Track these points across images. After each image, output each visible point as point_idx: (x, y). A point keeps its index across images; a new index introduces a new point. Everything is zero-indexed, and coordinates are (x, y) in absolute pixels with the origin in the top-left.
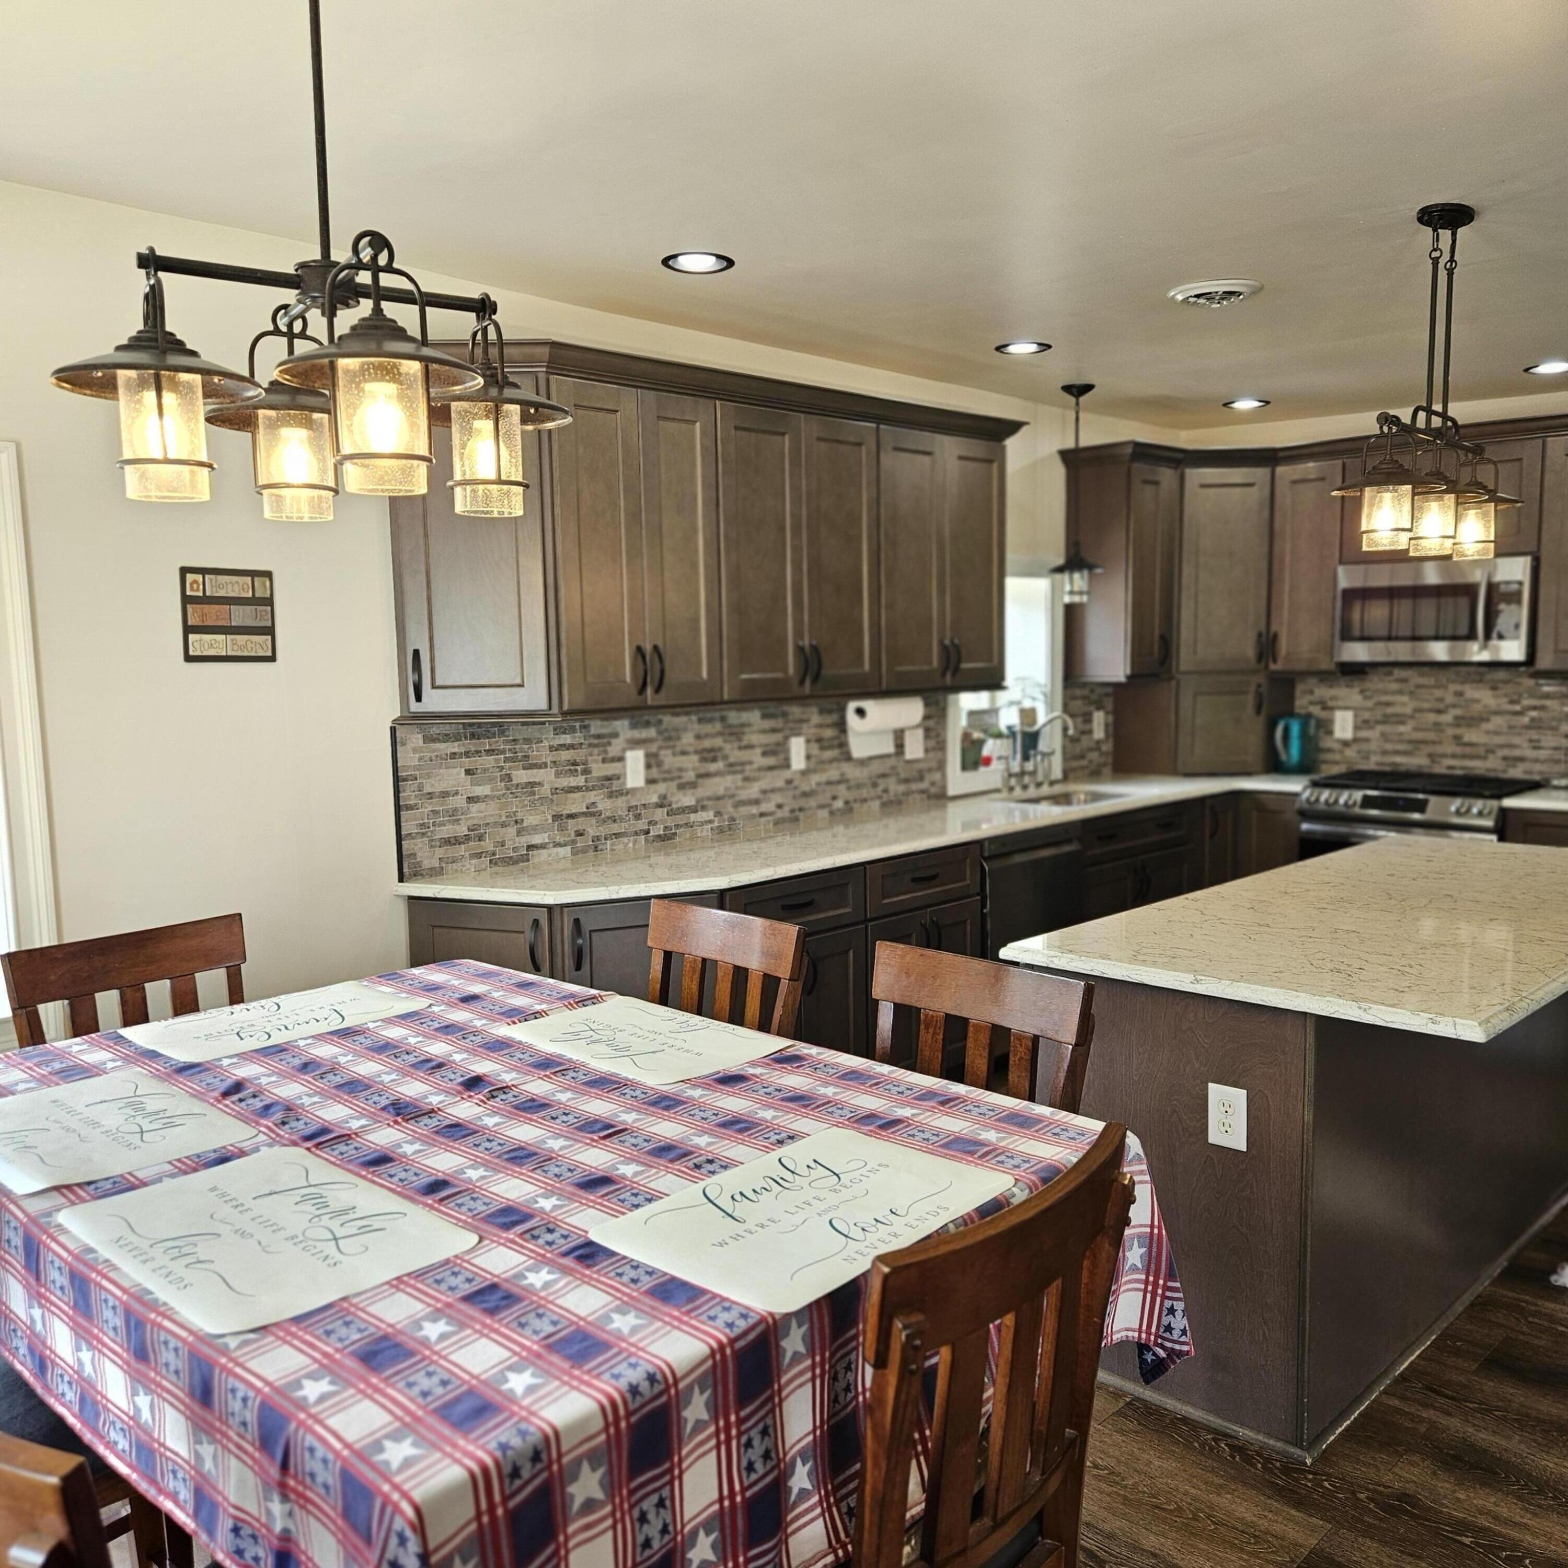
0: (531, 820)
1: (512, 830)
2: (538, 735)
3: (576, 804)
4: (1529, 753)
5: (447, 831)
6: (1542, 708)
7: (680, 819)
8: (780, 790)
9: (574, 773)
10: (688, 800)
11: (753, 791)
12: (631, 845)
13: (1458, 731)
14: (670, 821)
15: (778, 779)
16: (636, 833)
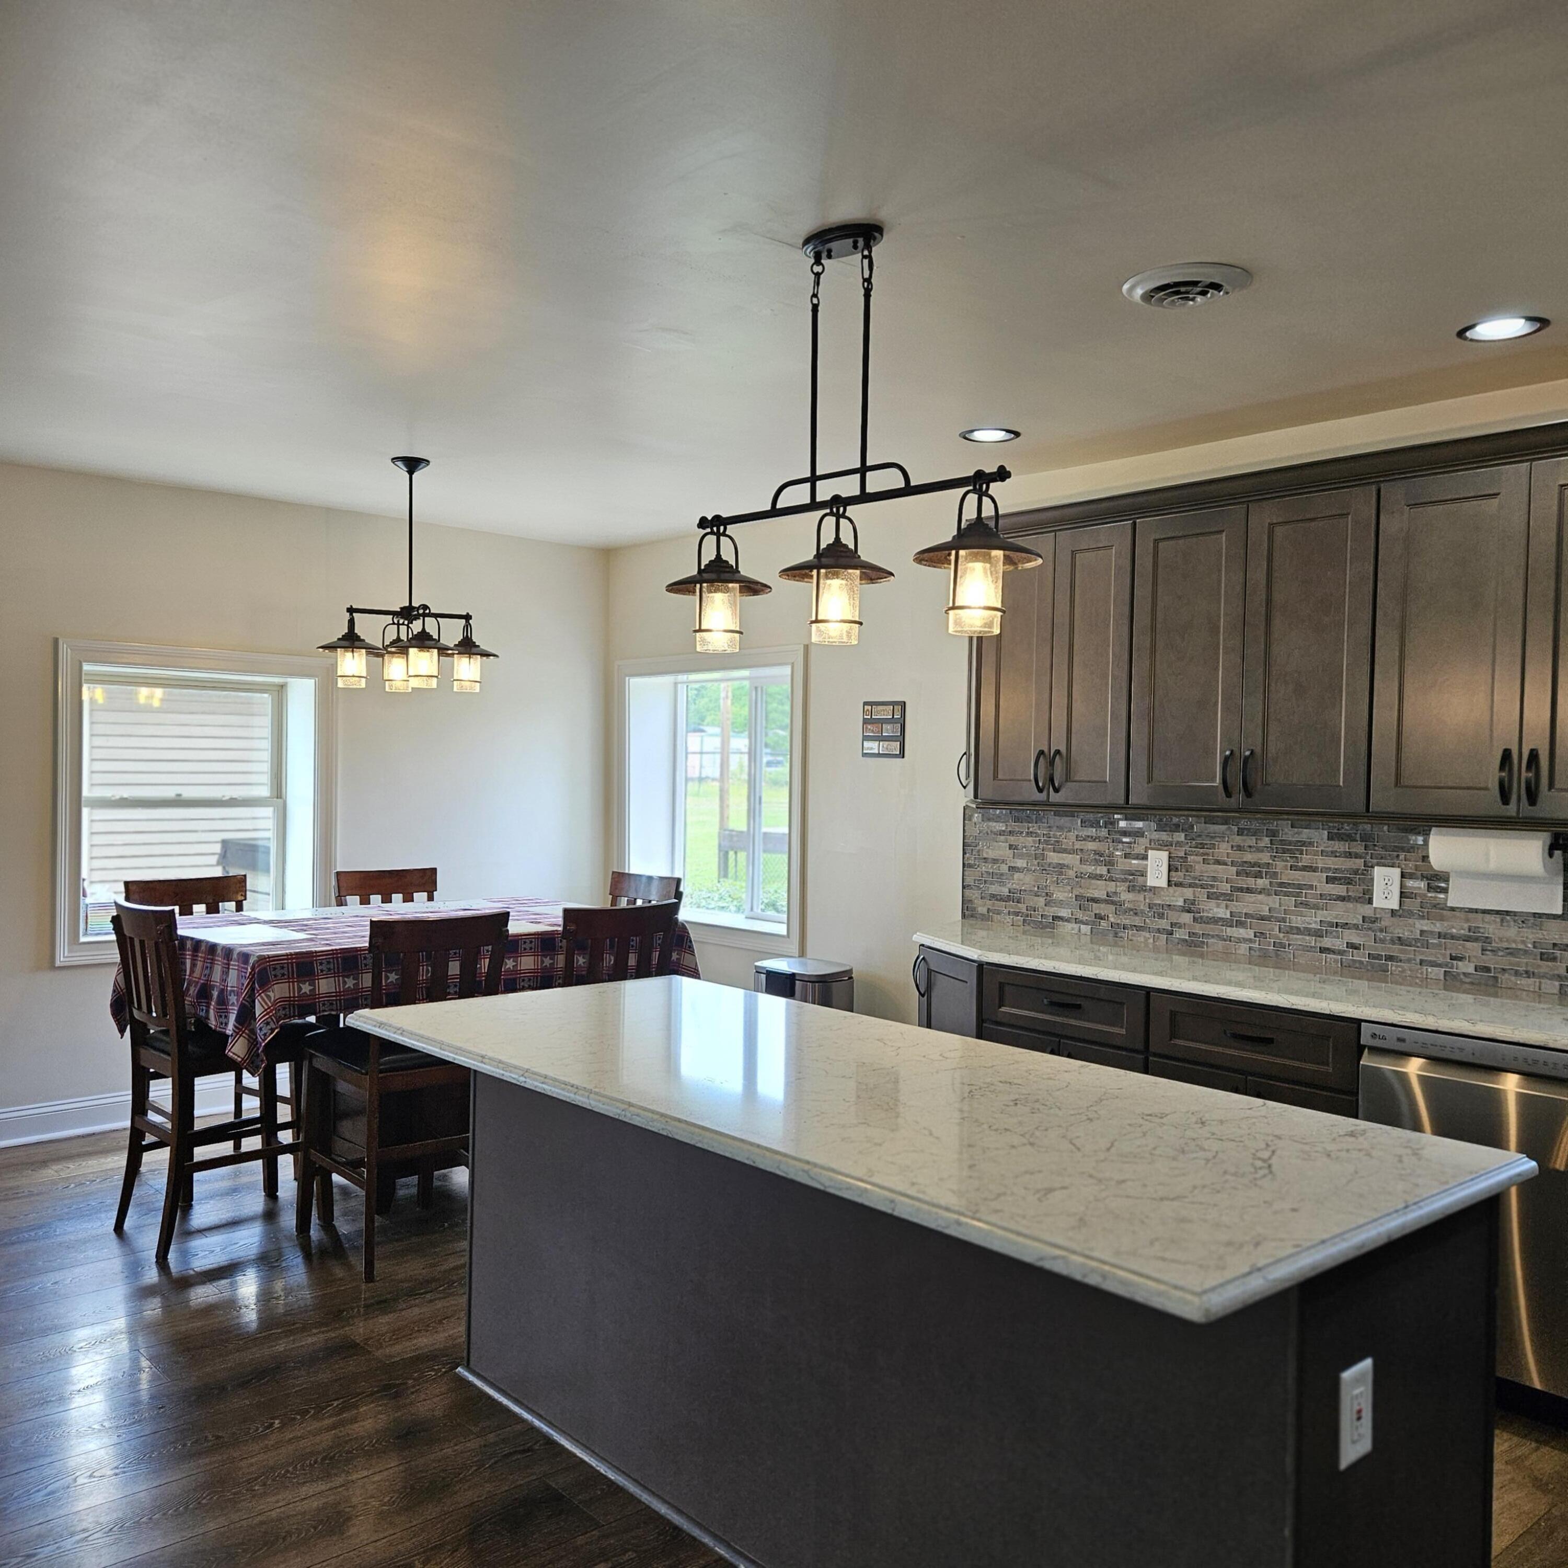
0: (1059, 895)
1: (1041, 901)
2: (1068, 825)
3: (1099, 890)
5: (994, 889)
7: (1210, 929)
8: (1356, 927)
9: (1097, 862)
10: (1221, 912)
11: (1312, 919)
12: (1151, 941)
14: (1198, 929)
15: (1354, 913)
16: (1159, 931)
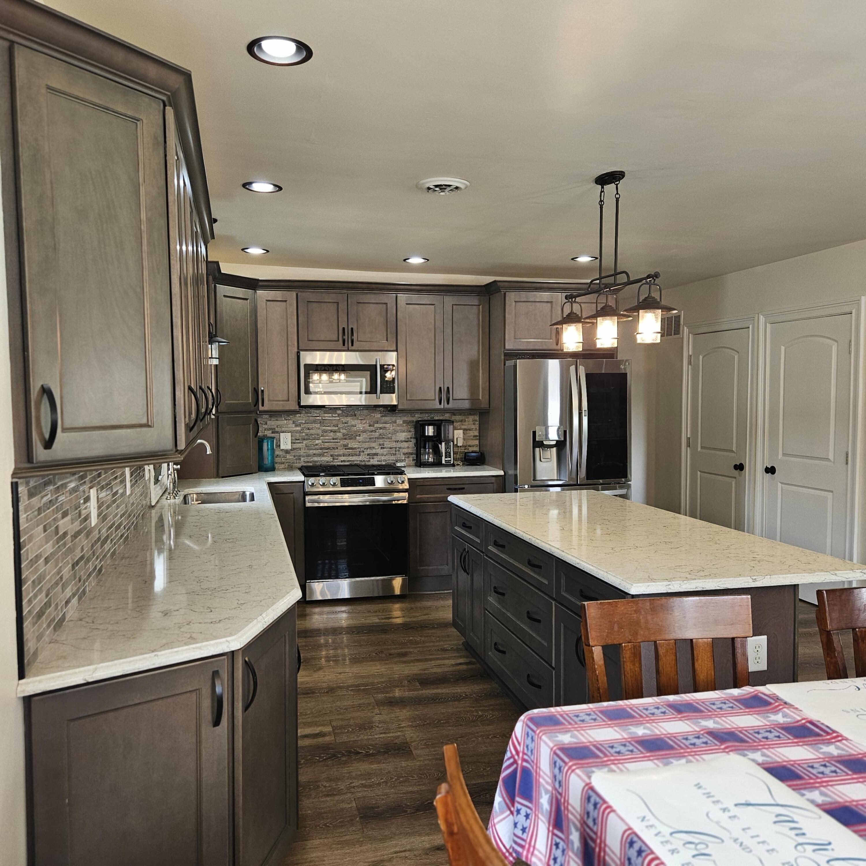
4: (380, 451)
6: (385, 428)
13: (346, 442)
